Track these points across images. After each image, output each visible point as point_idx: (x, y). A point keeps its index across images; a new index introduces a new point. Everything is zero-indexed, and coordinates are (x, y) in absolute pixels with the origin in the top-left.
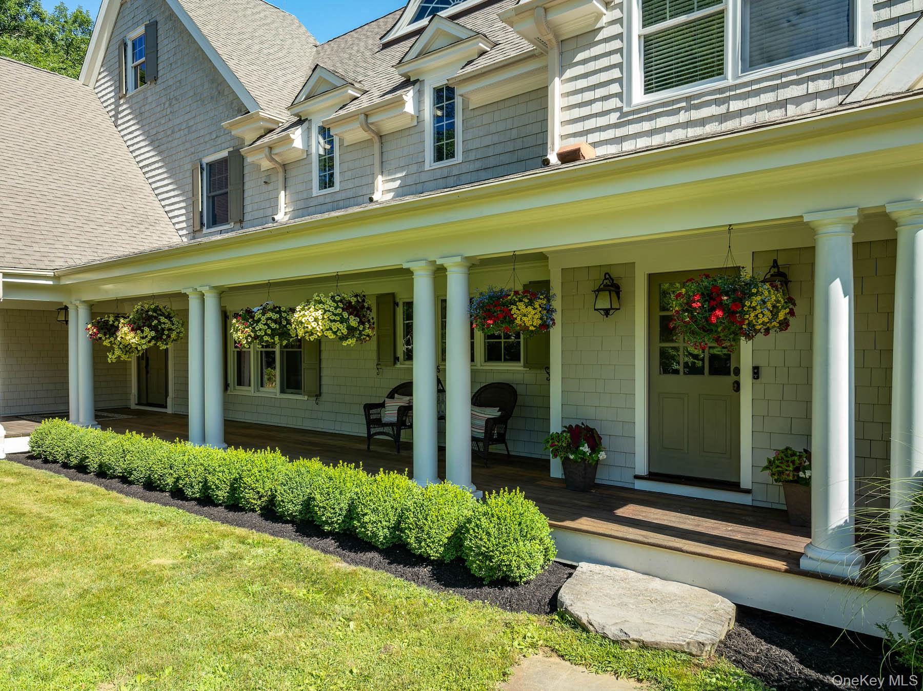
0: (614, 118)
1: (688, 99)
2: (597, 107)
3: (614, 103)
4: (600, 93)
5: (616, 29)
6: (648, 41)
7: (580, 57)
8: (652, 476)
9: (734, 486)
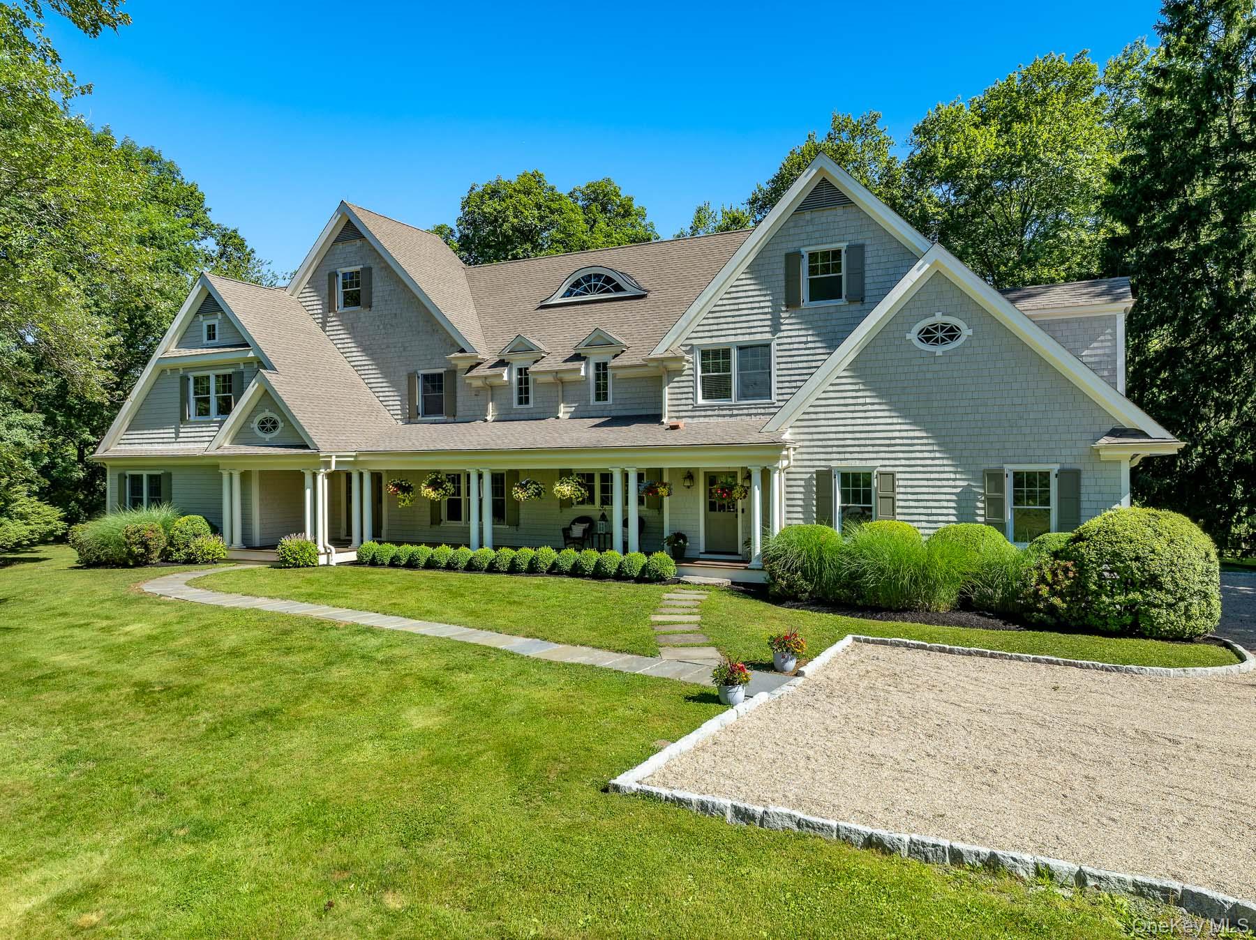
0: (690, 407)
1: (719, 406)
2: (683, 402)
3: (690, 401)
4: (684, 396)
5: (691, 372)
6: (703, 378)
7: (676, 379)
8: (706, 552)
9: (736, 554)
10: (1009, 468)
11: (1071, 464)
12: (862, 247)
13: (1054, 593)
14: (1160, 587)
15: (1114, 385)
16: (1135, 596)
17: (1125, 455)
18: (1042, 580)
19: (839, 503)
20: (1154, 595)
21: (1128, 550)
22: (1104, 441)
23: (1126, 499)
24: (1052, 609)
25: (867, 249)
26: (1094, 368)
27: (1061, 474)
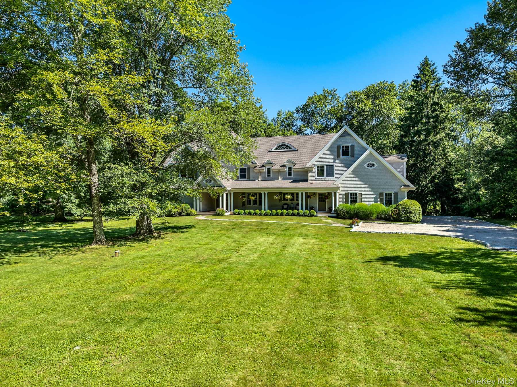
1: (321, 178)
3: (315, 177)
4: (313, 176)
5: (315, 171)
6: (318, 172)
7: (311, 172)
8: (318, 211)
9: (325, 211)
10: (384, 192)
11: (396, 191)
12: (354, 145)
13: (394, 215)
14: (412, 213)
15: (404, 176)
16: (408, 215)
17: (405, 190)
18: (392, 213)
19: (350, 199)
20: (411, 214)
21: (407, 207)
22: (402, 187)
23: (406, 198)
24: (394, 218)
25: (355, 146)
26: (399, 172)
27: (394, 193)
